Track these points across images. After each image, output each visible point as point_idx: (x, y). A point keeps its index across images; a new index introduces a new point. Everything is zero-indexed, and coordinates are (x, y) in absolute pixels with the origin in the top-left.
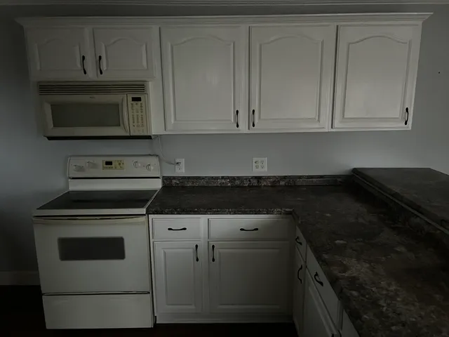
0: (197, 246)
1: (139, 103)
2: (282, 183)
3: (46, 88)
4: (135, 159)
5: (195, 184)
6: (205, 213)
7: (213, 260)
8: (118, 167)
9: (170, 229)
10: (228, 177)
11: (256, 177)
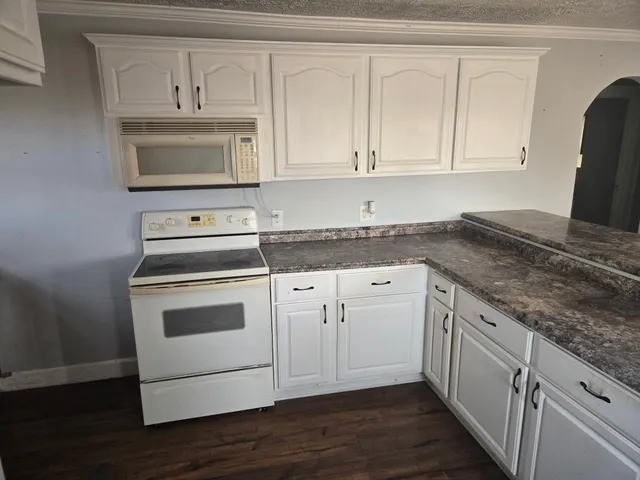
0: (325, 306)
1: (249, 144)
2: (392, 233)
3: (129, 127)
4: (229, 213)
5: (296, 240)
6: (335, 268)
7: (343, 321)
8: (207, 223)
9: (295, 289)
10: (333, 230)
11: (364, 228)
